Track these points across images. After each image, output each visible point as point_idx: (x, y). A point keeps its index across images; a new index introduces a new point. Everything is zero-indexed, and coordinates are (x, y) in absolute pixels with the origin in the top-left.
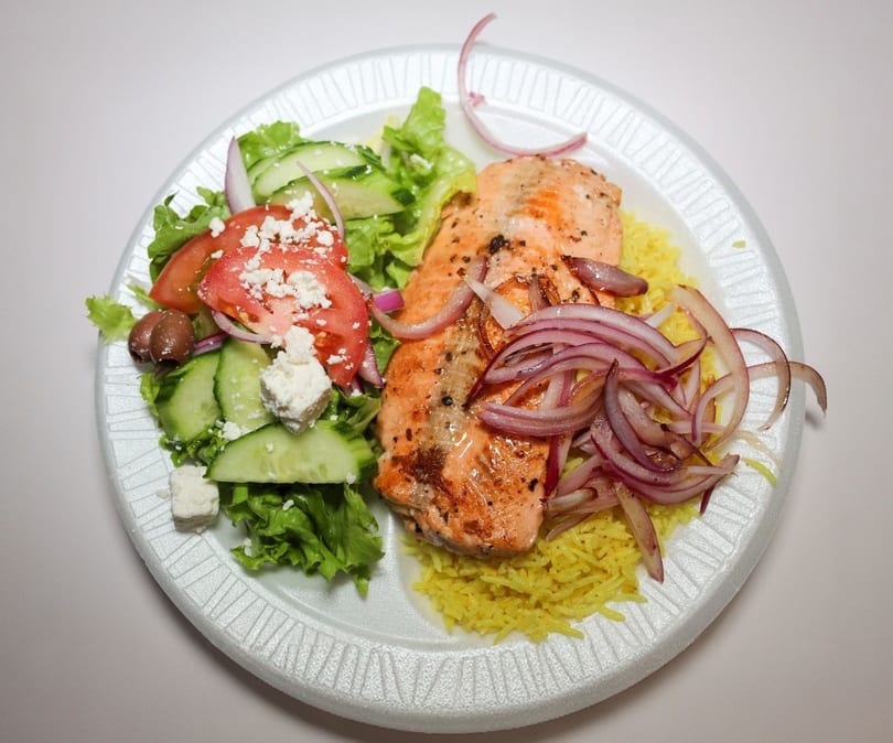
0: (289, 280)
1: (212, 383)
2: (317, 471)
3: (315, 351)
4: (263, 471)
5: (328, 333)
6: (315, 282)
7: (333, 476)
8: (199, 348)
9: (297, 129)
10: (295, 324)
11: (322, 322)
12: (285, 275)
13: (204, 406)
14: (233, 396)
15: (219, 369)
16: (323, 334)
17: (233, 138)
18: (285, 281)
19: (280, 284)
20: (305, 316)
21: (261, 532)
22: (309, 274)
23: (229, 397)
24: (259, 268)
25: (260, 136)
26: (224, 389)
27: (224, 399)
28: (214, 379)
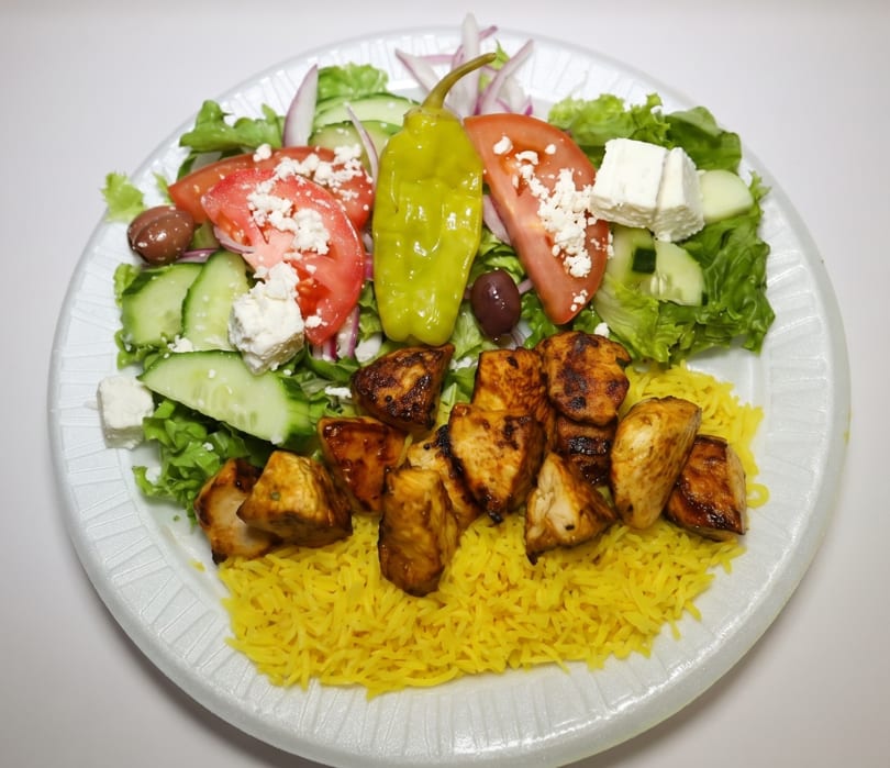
0: (295, 215)
1: (185, 295)
2: (247, 419)
3: (296, 294)
4: (195, 396)
5: (316, 282)
6: (320, 225)
7: (260, 430)
8: (187, 257)
9: (385, 79)
10: (286, 262)
11: (311, 268)
12: (294, 209)
13: (168, 315)
14: (198, 315)
15: (197, 281)
16: (310, 281)
17: (316, 66)
18: (291, 216)
19: (285, 216)
20: (298, 256)
21: (171, 459)
22: (317, 215)
23: (196, 312)
24: (269, 194)
25: (344, 73)
26: (194, 305)
27: (189, 315)
28: (189, 291)
